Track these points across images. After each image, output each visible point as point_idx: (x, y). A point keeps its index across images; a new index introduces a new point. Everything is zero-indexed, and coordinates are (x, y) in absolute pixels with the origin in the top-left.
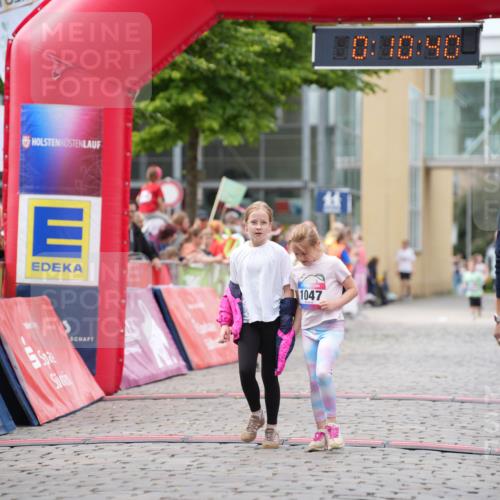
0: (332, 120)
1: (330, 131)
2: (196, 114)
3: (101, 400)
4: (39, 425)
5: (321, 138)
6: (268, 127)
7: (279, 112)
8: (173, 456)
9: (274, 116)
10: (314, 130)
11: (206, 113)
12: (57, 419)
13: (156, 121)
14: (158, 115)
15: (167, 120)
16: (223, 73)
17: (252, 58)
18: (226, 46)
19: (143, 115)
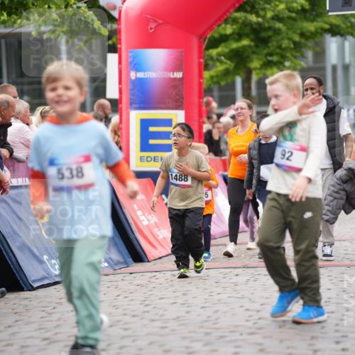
0: (347, 60)
1: (346, 68)
2: (248, 57)
4: (148, 261)
5: (340, 73)
6: (300, 65)
7: (310, 54)
8: (237, 275)
9: (303, 56)
10: (334, 68)
11: (255, 56)
12: (160, 258)
13: (221, 62)
14: (223, 58)
15: (229, 62)
16: (267, 25)
17: (287, 13)
18: (268, 6)
19: (212, 58)
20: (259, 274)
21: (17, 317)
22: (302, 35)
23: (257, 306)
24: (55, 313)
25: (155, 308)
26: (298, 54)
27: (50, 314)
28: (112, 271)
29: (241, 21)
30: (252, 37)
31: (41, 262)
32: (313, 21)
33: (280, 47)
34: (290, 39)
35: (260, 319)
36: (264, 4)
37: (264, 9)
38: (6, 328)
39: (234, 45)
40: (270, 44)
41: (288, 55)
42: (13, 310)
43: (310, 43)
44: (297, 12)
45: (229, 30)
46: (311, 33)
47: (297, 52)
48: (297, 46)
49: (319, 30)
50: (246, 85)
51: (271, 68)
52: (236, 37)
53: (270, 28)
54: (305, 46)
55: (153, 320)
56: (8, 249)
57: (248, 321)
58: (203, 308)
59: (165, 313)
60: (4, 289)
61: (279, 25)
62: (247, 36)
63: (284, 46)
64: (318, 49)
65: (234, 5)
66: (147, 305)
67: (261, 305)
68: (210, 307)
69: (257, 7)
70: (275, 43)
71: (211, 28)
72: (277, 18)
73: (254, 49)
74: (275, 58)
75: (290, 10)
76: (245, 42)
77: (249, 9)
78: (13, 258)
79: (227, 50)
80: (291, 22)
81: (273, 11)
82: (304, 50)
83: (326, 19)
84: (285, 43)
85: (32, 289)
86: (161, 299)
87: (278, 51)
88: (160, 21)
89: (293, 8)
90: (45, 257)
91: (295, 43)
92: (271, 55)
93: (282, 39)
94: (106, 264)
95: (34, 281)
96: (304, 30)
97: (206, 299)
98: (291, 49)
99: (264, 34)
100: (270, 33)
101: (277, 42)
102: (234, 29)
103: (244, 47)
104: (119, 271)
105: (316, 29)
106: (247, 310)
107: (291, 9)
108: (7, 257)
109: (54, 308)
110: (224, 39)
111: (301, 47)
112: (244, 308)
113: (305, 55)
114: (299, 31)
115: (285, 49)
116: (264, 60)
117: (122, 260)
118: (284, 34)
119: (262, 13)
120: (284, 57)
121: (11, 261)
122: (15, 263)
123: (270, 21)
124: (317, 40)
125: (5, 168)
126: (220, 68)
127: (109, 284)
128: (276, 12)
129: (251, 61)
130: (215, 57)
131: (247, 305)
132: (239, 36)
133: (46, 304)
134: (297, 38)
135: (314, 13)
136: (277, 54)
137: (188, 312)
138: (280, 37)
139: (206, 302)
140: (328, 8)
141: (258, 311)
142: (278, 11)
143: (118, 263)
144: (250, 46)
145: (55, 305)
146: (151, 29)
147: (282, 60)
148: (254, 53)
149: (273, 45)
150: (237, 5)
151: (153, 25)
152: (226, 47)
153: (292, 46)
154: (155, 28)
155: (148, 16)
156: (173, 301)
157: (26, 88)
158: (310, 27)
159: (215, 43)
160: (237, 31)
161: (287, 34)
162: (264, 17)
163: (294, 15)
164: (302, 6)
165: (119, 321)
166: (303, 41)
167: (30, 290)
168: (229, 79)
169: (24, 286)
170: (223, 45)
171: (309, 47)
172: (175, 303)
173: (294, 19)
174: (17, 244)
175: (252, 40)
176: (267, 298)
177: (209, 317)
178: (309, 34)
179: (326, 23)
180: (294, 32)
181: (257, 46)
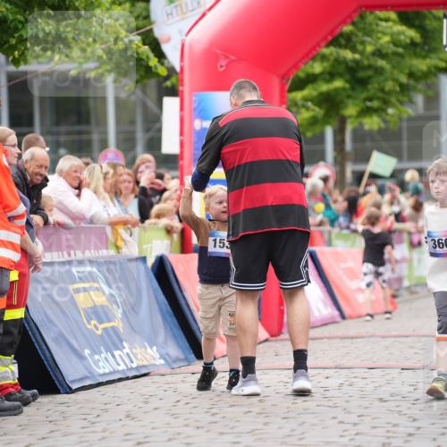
2: (342, 102)
3: (266, 340)
6: (407, 112)
7: (419, 99)
8: (327, 378)
9: (411, 102)
11: (350, 102)
13: (307, 109)
14: (310, 104)
15: (317, 109)
16: (366, 62)
17: (392, 48)
18: (368, 39)
19: (296, 104)
20: (355, 377)
21: (52, 427)
22: (411, 75)
23: (354, 418)
24: (98, 422)
25: (224, 417)
26: (405, 99)
27: (94, 423)
28: (169, 371)
29: (332, 58)
30: (348, 77)
31: (82, 357)
32: (424, 58)
33: (382, 90)
34: (395, 80)
35: (357, 434)
36: (363, 36)
37: (363, 43)
38: (39, 439)
39: (324, 87)
40: (370, 87)
41: (393, 99)
42: (47, 417)
43: (420, 86)
44: (405, 47)
45: (317, 68)
46: (423, 73)
47: (404, 96)
48: (404, 88)
49: (433, 70)
50: (339, 138)
51: (371, 115)
52: (327, 76)
53: (370, 67)
54: (415, 89)
55: (222, 434)
56: (40, 341)
57: (342, 436)
58: (284, 418)
59: (236, 424)
60: (35, 391)
61: (381, 63)
62: (341, 75)
63: (387, 88)
64: (430, 93)
65: (325, 38)
66: (213, 414)
67: (359, 416)
68: (293, 418)
69: (354, 39)
70: (376, 86)
71: (296, 66)
72: (379, 53)
73: (350, 92)
74: (375, 104)
75: (396, 43)
76: (338, 84)
77: (343, 42)
78: (47, 352)
79: (314, 93)
80: (397, 59)
81: (374, 45)
82: (412, 94)
83: (442, 56)
84: (389, 85)
85: (70, 391)
86: (231, 406)
87: (380, 95)
88: (233, 58)
89: (400, 41)
90: (87, 352)
91: (401, 85)
92: (370, 99)
93: (386, 80)
94: (162, 362)
95: (73, 381)
96: (414, 69)
97: (288, 408)
98: (396, 92)
99: (362, 74)
100: (370, 73)
101: (379, 84)
102: (325, 68)
103: (337, 90)
104: (178, 370)
105: (429, 68)
106: (341, 422)
107: (398, 43)
108: (39, 351)
109: (98, 416)
110: (311, 79)
111: (408, 90)
112: (336, 421)
113: (414, 100)
114: (407, 71)
115: (389, 93)
116: (362, 105)
117: (182, 356)
118: (388, 74)
119: (360, 47)
120: (386, 103)
121: (45, 357)
122: (50, 359)
123: (371, 57)
124: (429, 81)
125: (37, 240)
126: (306, 115)
127: (166, 387)
128: (378, 46)
129: (346, 107)
130: (300, 103)
131: (341, 416)
132: (330, 76)
133: (88, 411)
134: (404, 79)
135: (426, 47)
136: (378, 98)
137: (265, 424)
138: (382, 78)
139: (288, 412)
140: (445, 43)
141: (355, 424)
142: (382, 45)
143: (177, 360)
144: (344, 89)
145: (100, 412)
146: (221, 67)
147: (384, 107)
148: (349, 97)
149: (373, 88)
150: (330, 38)
151: (223, 62)
152: (315, 89)
153: (398, 89)
154: (227, 65)
155: (218, 51)
156: (247, 410)
157: (62, 139)
158: (421, 65)
159: (300, 85)
160: (328, 69)
161: (392, 73)
162: (362, 53)
163: (400, 50)
164: (412, 40)
165: (179, 434)
166: (412, 82)
167: (67, 393)
168: (317, 129)
169: (59, 387)
170: (310, 86)
171: (420, 91)
172: (249, 412)
173: (401, 56)
174: (52, 334)
175: (347, 81)
176: (366, 408)
177: (292, 430)
178: (420, 74)
179: (441, 60)
180: (401, 72)
181: (353, 89)
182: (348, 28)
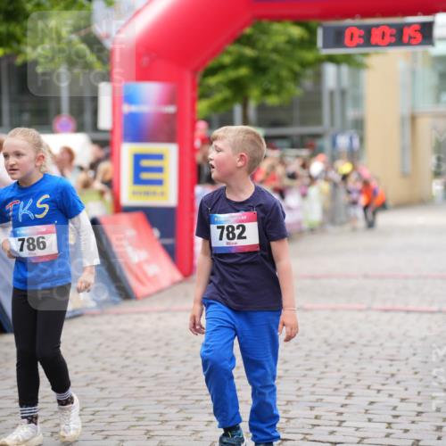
1: (343, 93)
3: (180, 282)
5: (337, 99)
10: (332, 93)
19: (209, 87)
33: (278, 76)
39: (232, 74)
45: (226, 59)
76: (243, 71)
79: (225, 79)
93: (280, 69)
110: (221, 68)
126: (218, 97)
132: (238, 63)
136: (275, 83)
147: (280, 90)
149: (271, 74)
152: (225, 76)
159: (212, 72)
162: (263, 49)
170: (221, 73)
182: (248, 31)
